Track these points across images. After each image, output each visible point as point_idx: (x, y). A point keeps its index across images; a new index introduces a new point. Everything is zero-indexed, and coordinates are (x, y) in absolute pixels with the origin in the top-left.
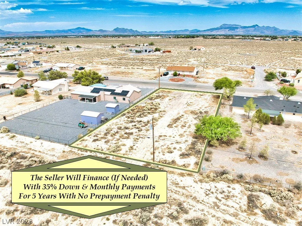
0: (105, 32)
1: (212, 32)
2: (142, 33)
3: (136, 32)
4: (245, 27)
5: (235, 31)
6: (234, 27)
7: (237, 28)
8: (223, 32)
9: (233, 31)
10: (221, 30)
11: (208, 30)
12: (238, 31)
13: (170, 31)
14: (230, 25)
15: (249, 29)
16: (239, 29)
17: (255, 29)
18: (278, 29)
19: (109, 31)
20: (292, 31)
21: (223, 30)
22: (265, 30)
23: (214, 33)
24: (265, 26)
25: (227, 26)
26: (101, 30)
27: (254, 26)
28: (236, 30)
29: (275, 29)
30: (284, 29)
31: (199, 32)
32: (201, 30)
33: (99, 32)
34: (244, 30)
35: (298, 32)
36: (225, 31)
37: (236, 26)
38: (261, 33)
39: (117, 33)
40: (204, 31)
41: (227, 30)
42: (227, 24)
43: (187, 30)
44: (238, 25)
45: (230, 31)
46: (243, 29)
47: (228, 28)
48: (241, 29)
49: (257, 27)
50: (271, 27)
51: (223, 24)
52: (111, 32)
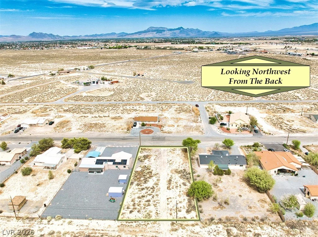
0: (19, 38)
1: (140, 35)
2: (64, 37)
3: (57, 38)
4: (171, 30)
5: (162, 34)
6: (161, 29)
7: (164, 31)
8: (151, 35)
9: (160, 34)
10: (149, 33)
11: (136, 33)
12: (165, 33)
13: (96, 35)
14: (157, 27)
15: (175, 31)
16: (166, 32)
17: (181, 31)
18: (201, 31)
19: (24, 36)
20: (213, 33)
21: (150, 33)
22: (189, 32)
23: (142, 36)
24: (190, 28)
25: (154, 29)
26: (13, 35)
27: (179, 29)
28: (163, 32)
29: (198, 31)
30: (206, 31)
31: (127, 36)
32: (128, 33)
33: (11, 38)
34: (171, 32)
35: (218, 33)
36: (153, 34)
37: (163, 29)
38: (186, 35)
39: (34, 38)
40: (132, 34)
41: (155, 33)
42: (154, 27)
43: (115, 34)
44: (165, 28)
45: (157, 34)
46: (169, 32)
47: (155, 31)
48: (168, 31)
49: (182, 29)
50: (194, 30)
51: (150, 27)
52: (26, 37)
